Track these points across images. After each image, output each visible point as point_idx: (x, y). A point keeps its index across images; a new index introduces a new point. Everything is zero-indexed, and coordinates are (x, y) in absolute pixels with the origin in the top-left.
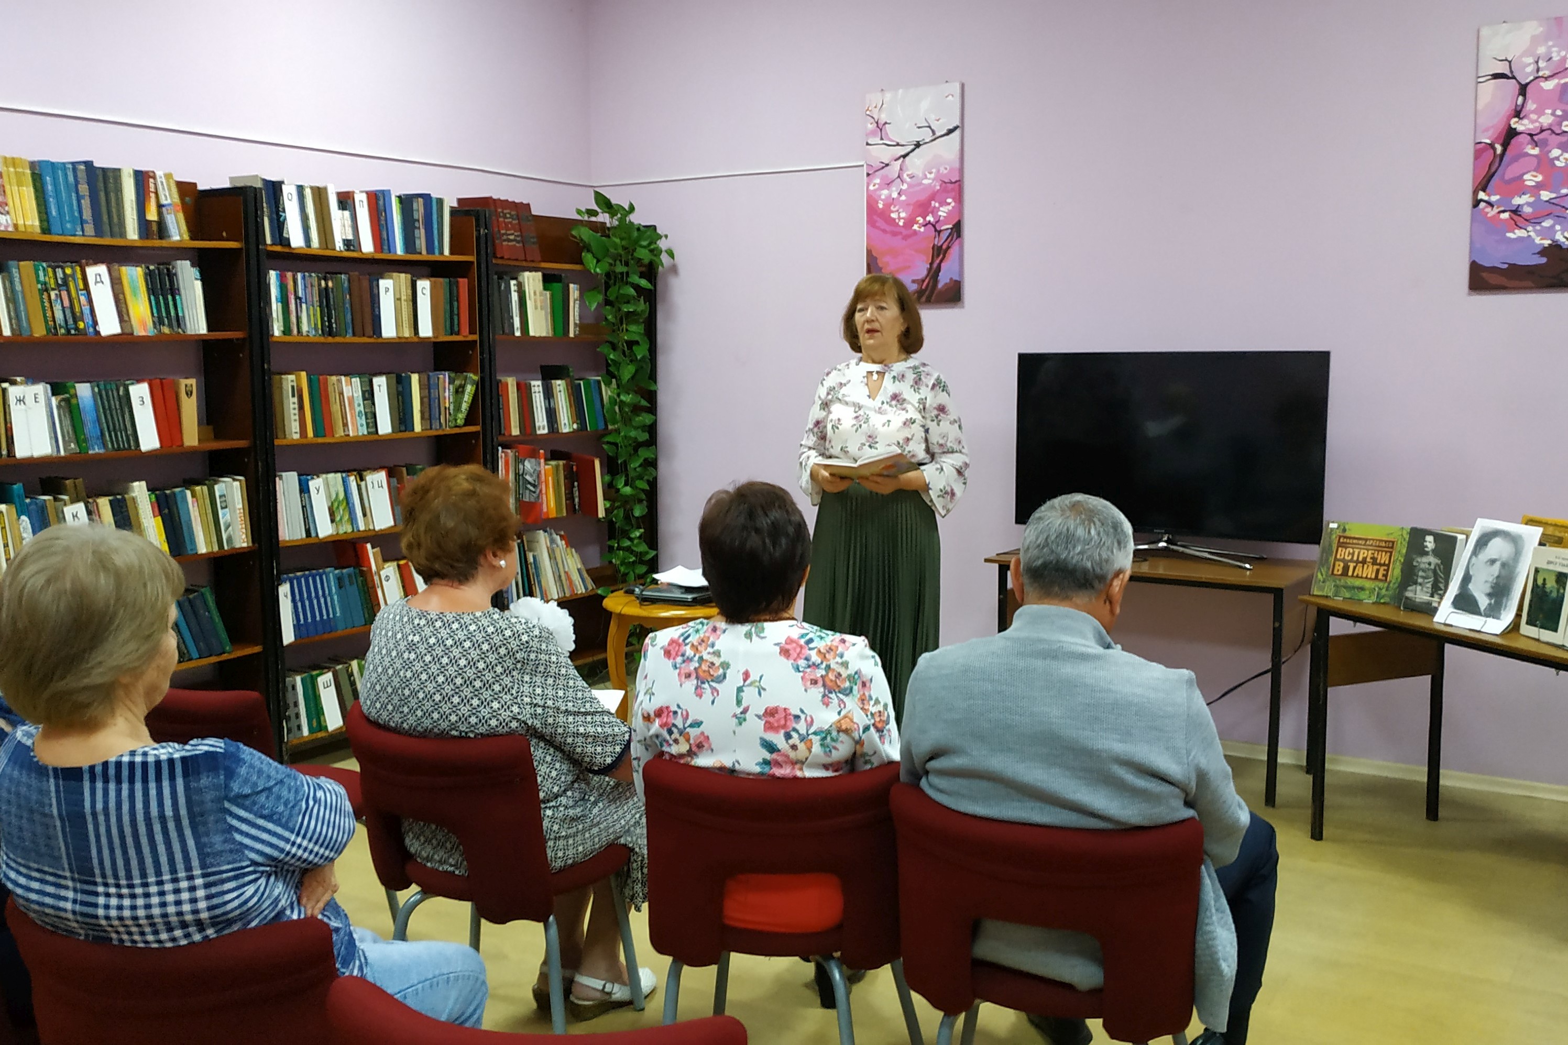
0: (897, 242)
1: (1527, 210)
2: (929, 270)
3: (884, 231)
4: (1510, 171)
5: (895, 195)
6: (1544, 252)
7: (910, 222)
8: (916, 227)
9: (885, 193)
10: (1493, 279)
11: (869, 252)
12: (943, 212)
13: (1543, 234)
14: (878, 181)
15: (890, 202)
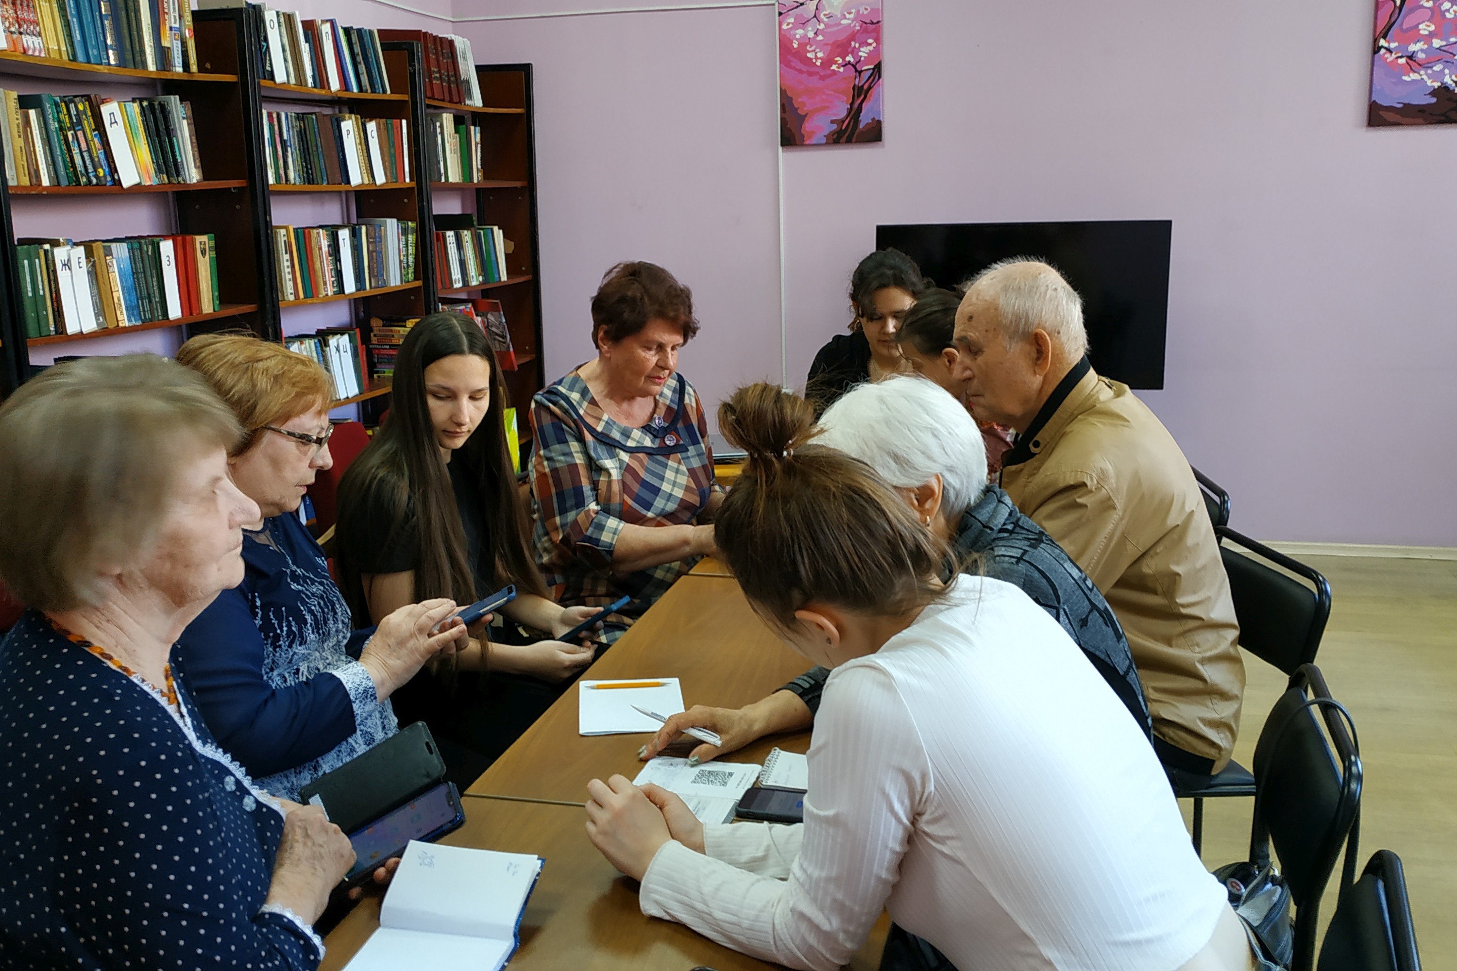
0: (814, 82)
1: (1421, 56)
2: (850, 110)
3: (800, 71)
4: (1407, 22)
5: (811, 35)
6: (1434, 93)
7: (828, 62)
8: (834, 67)
9: (800, 32)
10: (1390, 116)
11: (783, 92)
12: (864, 52)
13: (1434, 76)
14: (792, 20)
15: (805, 43)
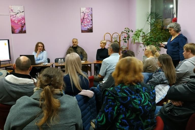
0: (16, 25)
1: (86, 25)
2: (21, 29)
3: (14, 24)
4: (84, 21)
5: (15, 19)
6: (87, 29)
7: (18, 23)
8: (19, 23)
9: (13, 19)
10: (83, 31)
11: (12, 26)
12: (23, 22)
13: (87, 27)
14: (12, 17)
15: (14, 20)
